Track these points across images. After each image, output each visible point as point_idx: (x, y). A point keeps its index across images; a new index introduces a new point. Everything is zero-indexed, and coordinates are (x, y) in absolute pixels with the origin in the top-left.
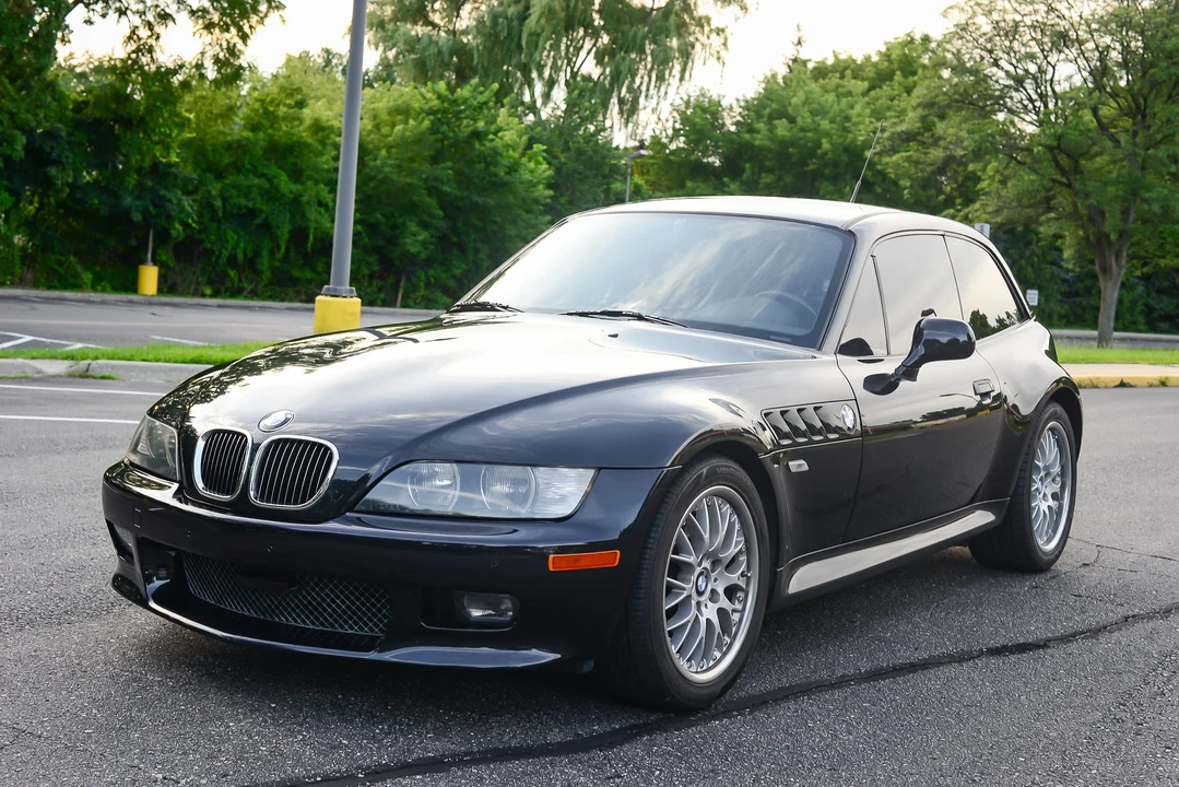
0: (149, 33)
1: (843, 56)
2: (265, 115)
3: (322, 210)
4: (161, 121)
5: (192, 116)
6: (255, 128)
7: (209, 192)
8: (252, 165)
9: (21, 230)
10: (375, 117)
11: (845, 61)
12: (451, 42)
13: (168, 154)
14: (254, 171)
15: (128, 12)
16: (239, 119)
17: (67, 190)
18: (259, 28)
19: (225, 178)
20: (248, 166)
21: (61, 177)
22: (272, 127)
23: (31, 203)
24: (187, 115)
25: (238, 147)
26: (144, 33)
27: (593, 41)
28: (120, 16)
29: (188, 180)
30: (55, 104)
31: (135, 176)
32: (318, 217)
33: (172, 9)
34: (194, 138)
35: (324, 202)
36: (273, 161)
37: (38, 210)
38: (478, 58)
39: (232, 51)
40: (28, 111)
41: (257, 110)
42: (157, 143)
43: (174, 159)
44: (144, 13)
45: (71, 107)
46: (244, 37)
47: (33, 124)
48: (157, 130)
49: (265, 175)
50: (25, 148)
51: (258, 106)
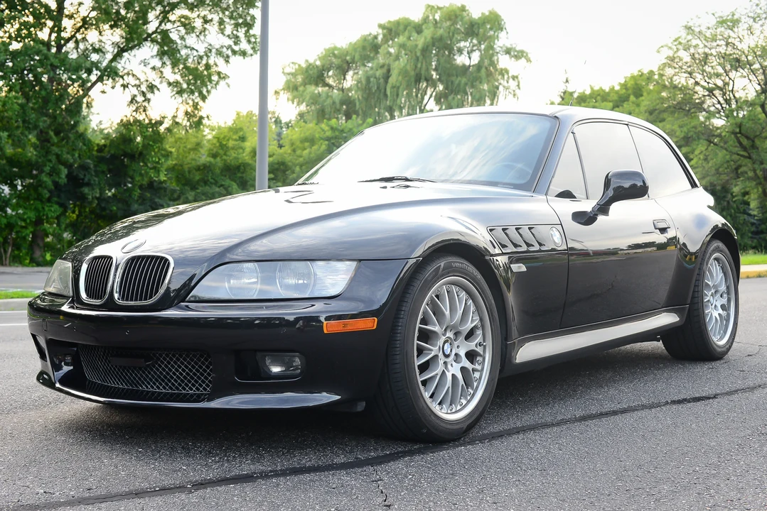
0: (144, 99)
1: (596, 88)
2: (221, 145)
4: (153, 153)
5: (173, 150)
6: (214, 156)
7: (187, 198)
8: (214, 179)
9: (68, 230)
10: (292, 144)
11: (598, 91)
12: (341, 96)
13: (159, 175)
14: (216, 183)
15: (129, 86)
16: (204, 151)
17: (96, 202)
18: (213, 91)
19: (197, 189)
20: (212, 181)
21: (91, 193)
22: (225, 154)
23: (74, 212)
24: (170, 149)
25: (205, 168)
26: (140, 99)
27: (432, 90)
28: (124, 89)
29: (174, 191)
30: (85, 147)
31: (139, 191)
33: (156, 83)
34: (176, 164)
36: (227, 177)
37: (78, 216)
38: (360, 104)
39: (196, 106)
40: (68, 153)
41: (215, 144)
42: (151, 169)
43: (163, 178)
44: (140, 86)
45: (96, 148)
46: (204, 98)
47: (71, 161)
48: (150, 160)
49: (222, 185)
50: (67, 176)
51: (215, 141)
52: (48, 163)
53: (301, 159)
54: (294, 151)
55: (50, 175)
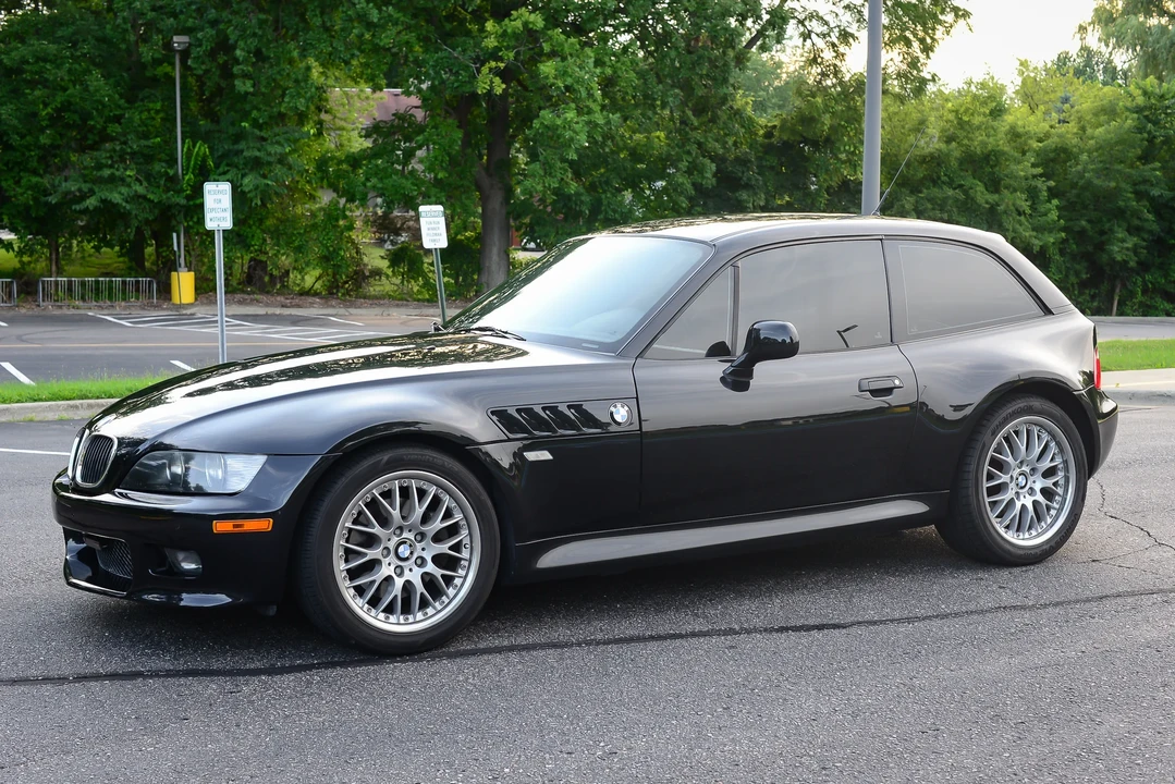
0: (835, 54)
2: (960, 126)
3: (1022, 218)
4: (846, 139)
6: (949, 140)
7: (903, 206)
8: (948, 176)
10: (1080, 119)
14: (950, 184)
15: (813, 36)
16: (933, 130)
19: (921, 192)
20: (944, 178)
21: (752, 200)
22: (966, 137)
25: (935, 161)
26: (828, 55)
28: (805, 40)
30: (744, 130)
31: (826, 195)
32: (1018, 226)
33: (853, 29)
35: (1021, 210)
36: (970, 172)
39: (914, 64)
40: (716, 140)
41: (951, 121)
42: (844, 162)
44: (828, 35)
45: (761, 132)
46: (928, 50)
47: (721, 151)
48: (842, 149)
49: (961, 186)
50: (715, 175)
51: (951, 117)
52: (685, 157)
53: (1092, 142)
54: (1083, 129)
55: (689, 172)
